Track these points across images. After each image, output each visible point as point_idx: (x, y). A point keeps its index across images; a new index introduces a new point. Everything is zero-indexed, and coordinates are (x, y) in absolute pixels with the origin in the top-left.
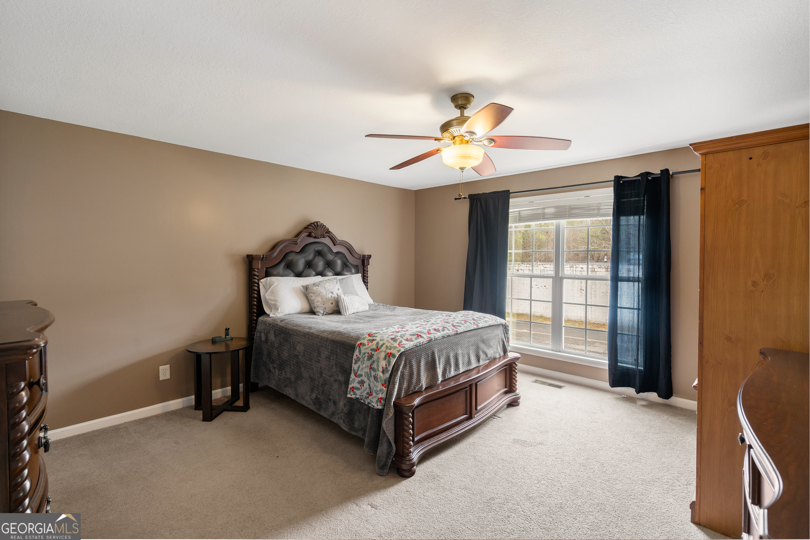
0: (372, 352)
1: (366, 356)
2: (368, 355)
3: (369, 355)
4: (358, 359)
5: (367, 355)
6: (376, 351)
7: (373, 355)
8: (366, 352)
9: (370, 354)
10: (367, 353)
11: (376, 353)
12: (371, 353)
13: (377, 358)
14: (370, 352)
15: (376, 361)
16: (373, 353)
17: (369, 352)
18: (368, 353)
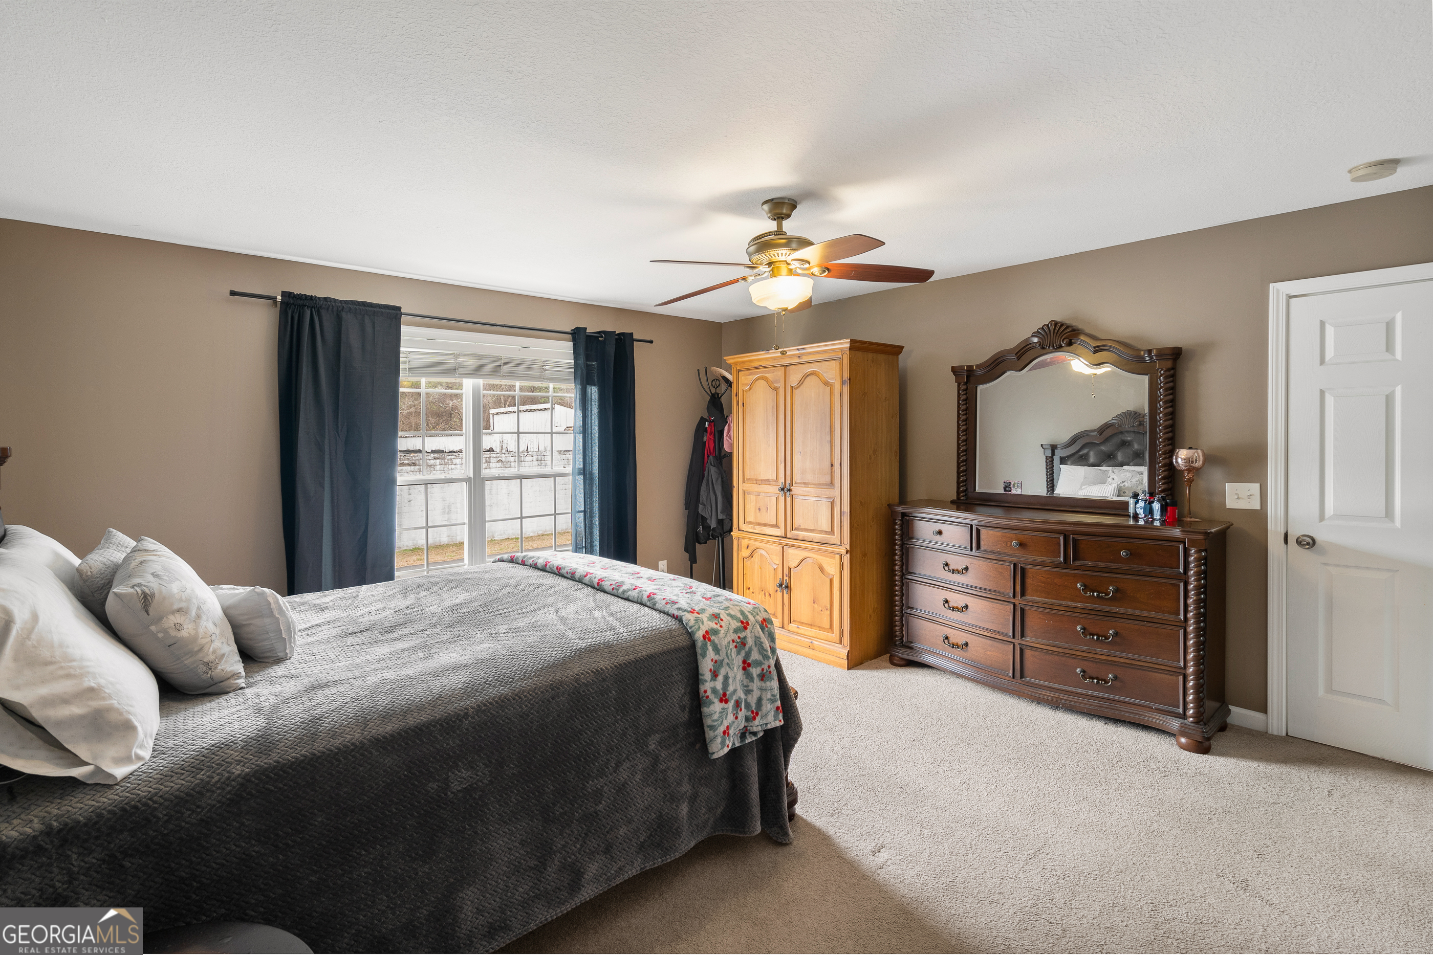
0: (739, 635)
1: (731, 649)
2: (735, 644)
3: (738, 642)
4: (717, 664)
5: (732, 646)
6: (745, 628)
7: (745, 637)
8: (729, 642)
9: (738, 640)
10: (731, 642)
11: (748, 631)
12: (739, 637)
13: (754, 639)
14: (735, 637)
15: (754, 647)
16: (742, 635)
17: (733, 638)
18: (733, 641)
